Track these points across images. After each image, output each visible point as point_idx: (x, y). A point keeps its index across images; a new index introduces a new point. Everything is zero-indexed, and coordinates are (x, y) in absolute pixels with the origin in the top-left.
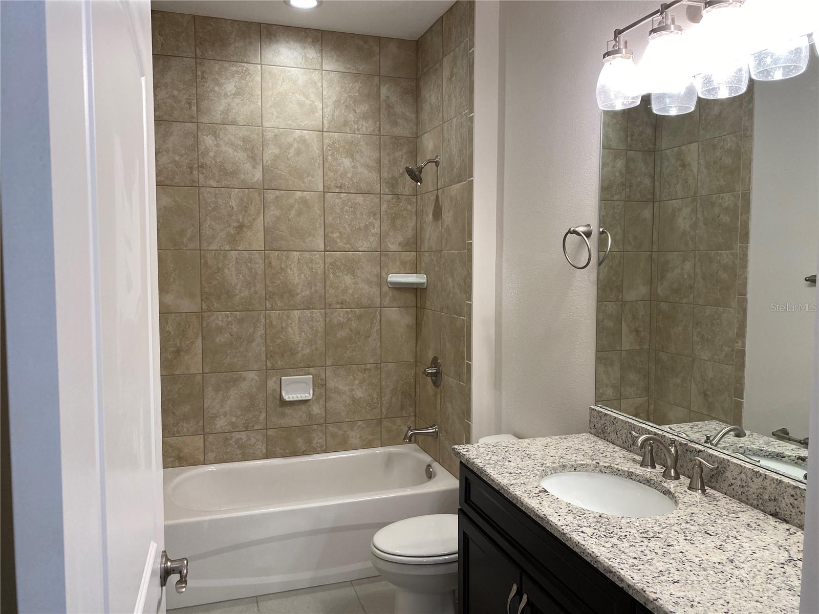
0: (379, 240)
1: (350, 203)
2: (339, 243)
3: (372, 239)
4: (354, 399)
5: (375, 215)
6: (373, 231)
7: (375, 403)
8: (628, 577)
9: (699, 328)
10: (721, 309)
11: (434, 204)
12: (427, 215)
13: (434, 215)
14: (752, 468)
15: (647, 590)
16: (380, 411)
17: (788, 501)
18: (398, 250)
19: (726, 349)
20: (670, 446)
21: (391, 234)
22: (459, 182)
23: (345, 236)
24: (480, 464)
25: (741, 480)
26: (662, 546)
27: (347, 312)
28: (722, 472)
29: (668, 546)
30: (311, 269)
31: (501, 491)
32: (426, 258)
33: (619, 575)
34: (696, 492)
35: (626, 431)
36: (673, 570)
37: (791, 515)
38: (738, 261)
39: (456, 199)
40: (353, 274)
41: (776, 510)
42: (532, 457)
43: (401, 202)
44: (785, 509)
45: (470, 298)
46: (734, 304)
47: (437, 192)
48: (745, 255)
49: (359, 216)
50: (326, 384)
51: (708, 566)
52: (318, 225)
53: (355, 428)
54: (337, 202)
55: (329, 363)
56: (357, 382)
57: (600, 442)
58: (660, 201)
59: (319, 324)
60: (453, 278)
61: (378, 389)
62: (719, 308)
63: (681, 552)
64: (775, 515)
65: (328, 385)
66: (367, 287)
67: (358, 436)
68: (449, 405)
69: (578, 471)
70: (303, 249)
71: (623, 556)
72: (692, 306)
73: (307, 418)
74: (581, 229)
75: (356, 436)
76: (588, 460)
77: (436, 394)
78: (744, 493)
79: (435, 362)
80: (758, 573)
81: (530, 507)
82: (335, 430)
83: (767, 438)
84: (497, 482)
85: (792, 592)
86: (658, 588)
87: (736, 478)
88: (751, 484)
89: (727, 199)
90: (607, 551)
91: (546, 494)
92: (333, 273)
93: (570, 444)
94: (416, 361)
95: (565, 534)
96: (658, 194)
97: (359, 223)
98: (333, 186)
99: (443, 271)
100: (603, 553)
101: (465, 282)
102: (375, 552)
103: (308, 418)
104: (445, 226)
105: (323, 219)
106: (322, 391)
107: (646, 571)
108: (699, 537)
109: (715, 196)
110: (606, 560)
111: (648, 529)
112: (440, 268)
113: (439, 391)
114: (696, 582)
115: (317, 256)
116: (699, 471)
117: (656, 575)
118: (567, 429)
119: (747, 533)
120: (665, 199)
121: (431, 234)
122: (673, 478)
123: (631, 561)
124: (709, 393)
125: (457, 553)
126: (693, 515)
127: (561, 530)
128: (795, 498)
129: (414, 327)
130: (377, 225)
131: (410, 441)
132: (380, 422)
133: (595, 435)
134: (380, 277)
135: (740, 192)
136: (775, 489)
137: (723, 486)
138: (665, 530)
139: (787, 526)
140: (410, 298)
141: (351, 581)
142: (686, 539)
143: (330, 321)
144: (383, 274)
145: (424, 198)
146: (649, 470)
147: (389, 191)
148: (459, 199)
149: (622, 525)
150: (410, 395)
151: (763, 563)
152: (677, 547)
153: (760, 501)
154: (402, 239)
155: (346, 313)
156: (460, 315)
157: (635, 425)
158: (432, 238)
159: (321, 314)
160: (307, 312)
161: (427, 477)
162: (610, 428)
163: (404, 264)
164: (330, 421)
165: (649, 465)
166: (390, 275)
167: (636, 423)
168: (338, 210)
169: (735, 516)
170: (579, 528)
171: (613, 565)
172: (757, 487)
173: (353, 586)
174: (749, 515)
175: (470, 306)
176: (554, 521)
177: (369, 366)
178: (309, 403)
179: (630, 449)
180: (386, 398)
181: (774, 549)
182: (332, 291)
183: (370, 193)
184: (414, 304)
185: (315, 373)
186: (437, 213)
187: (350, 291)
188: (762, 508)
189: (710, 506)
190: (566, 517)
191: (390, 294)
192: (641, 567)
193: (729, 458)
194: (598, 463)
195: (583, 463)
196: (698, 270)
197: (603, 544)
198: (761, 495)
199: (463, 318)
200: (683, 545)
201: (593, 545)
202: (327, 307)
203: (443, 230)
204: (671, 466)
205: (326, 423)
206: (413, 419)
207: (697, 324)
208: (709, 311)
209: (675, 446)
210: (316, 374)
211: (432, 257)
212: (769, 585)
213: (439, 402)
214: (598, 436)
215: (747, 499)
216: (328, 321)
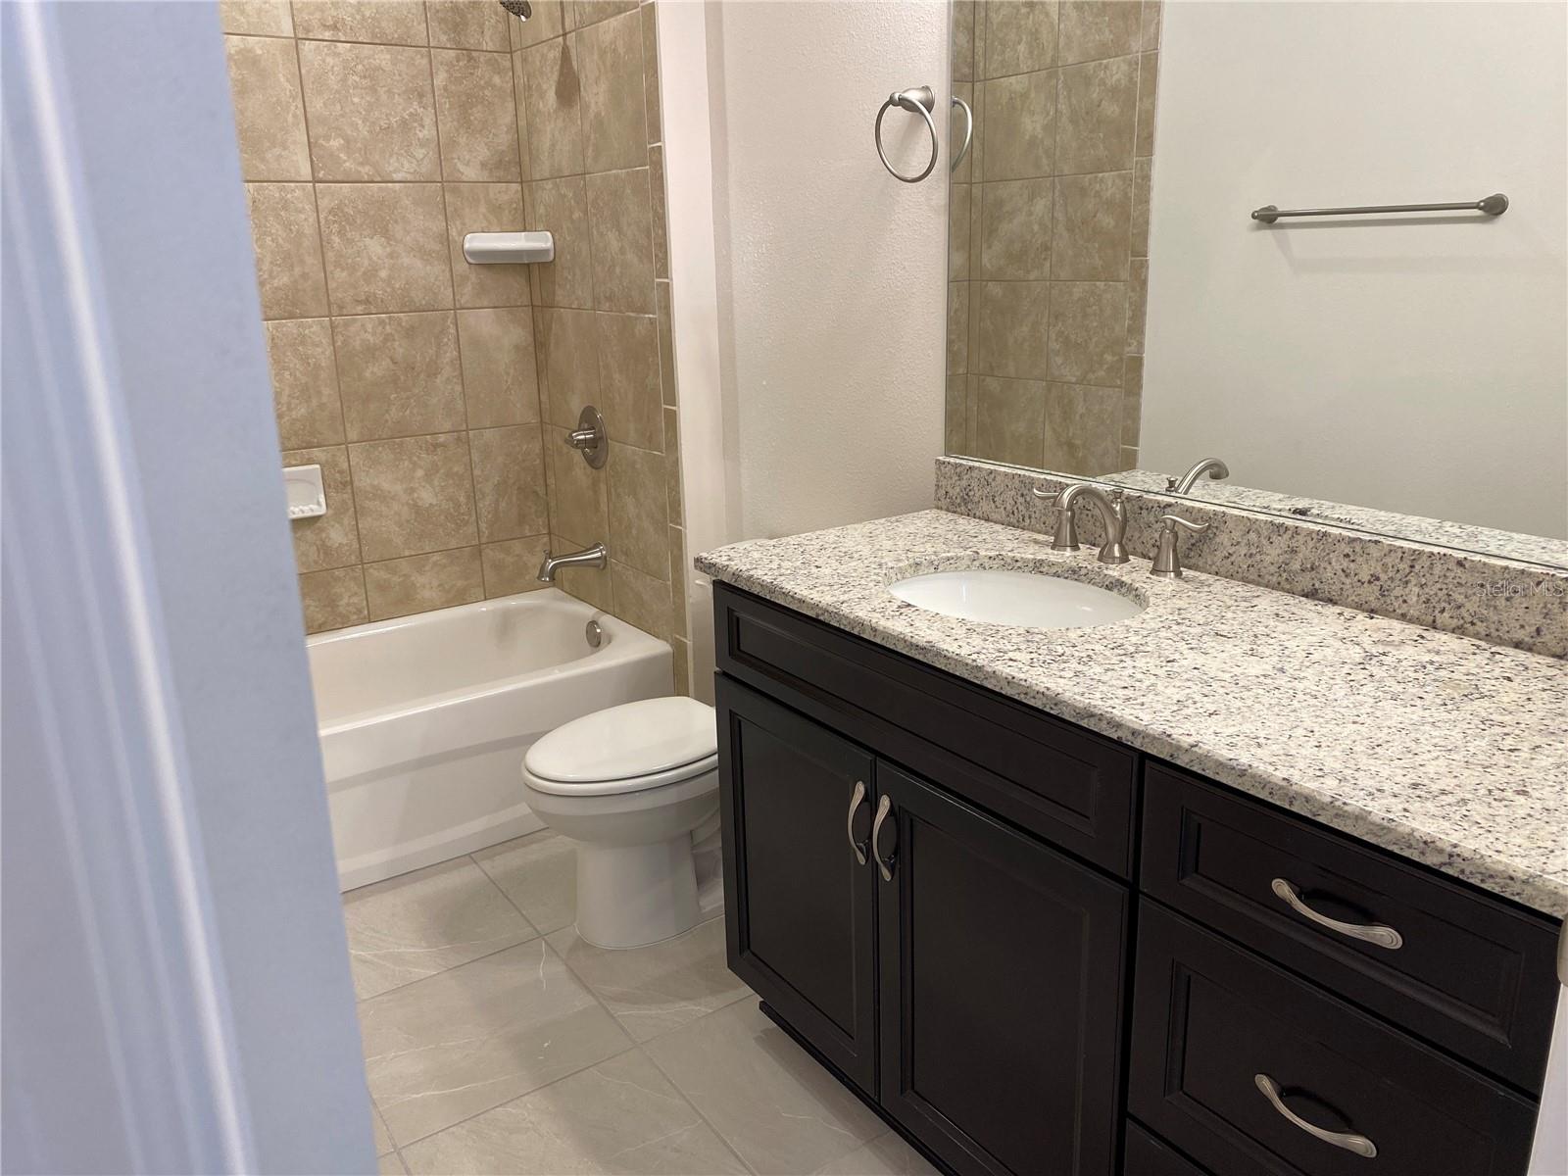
0: (437, 156)
1: (360, 67)
2: (345, 161)
3: (420, 153)
4: (416, 508)
5: (421, 96)
6: (421, 135)
7: (463, 514)
8: (1131, 717)
9: (1060, 324)
10: (1101, 285)
11: (558, 67)
12: (542, 96)
13: (559, 94)
14: (1270, 519)
15: (1173, 732)
16: (476, 530)
17: (1338, 567)
18: (481, 180)
19: (1108, 357)
20: (1112, 502)
21: (463, 140)
22: (620, 13)
23: (359, 145)
24: (765, 578)
25: (1248, 544)
26: (1158, 662)
27: (382, 322)
28: (1211, 536)
29: (1169, 662)
30: (287, 226)
31: (821, 618)
32: (547, 194)
33: (1112, 718)
34: (1165, 576)
35: (1013, 493)
36: (1198, 698)
37: (1342, 589)
38: (1133, 192)
39: (615, 50)
40: (386, 233)
41: (1313, 585)
42: (856, 556)
43: (478, 67)
44: (1331, 582)
45: (664, 270)
46: (1125, 274)
47: (565, 40)
48: (1147, 178)
49: (384, 97)
50: (352, 482)
51: (1250, 683)
52: (290, 118)
53: (427, 568)
54: (331, 64)
55: (353, 435)
56: (420, 473)
57: (961, 521)
58: (985, 80)
59: (319, 350)
60: (620, 231)
61: (467, 484)
62: (1098, 283)
63: (1195, 668)
64: (1311, 594)
65: (356, 483)
66: (419, 264)
67: (435, 583)
68: (629, 501)
69: (942, 571)
70: (262, 178)
71: (1105, 688)
72: (1048, 283)
73: (318, 556)
74: (915, 96)
75: (430, 583)
76: (957, 550)
77: (595, 484)
78: (1253, 566)
79: (588, 418)
80: (1331, 682)
81: (895, 634)
82: (383, 575)
83: (1234, 487)
84: (812, 602)
85: (1399, 702)
86: (1188, 726)
87: (1238, 543)
88: (1268, 549)
89: (1117, 70)
90: (1072, 683)
91: (913, 609)
92: (339, 232)
93: (912, 529)
94: (541, 421)
95: (980, 668)
96: (982, 64)
97: (387, 115)
98: (315, 23)
99: (595, 219)
100: (1066, 688)
101: (649, 236)
102: (535, 784)
103: (321, 554)
104: (591, 115)
105: (300, 105)
106: (345, 496)
107: (1154, 705)
108: (1209, 643)
109: (1093, 63)
110: (1078, 697)
111: (1121, 641)
112: (586, 212)
113: (602, 474)
114: (1245, 709)
115: (298, 193)
116: (1172, 540)
117: (1175, 708)
118: (894, 505)
119: (1281, 627)
120: (995, 76)
121: (556, 140)
122: (1117, 561)
123: (1121, 693)
124: (1078, 442)
125: (715, 754)
126: (1182, 611)
127: (970, 662)
128: (1352, 558)
129: (531, 349)
130: (428, 121)
131: (552, 579)
132: (478, 551)
133: (948, 510)
134: (446, 239)
135: (1140, 54)
136: (1314, 550)
137: (1213, 561)
138: (1149, 639)
139: (1337, 609)
140: (516, 285)
141: (469, 854)
142: (1191, 649)
143: (345, 343)
144: (453, 233)
145: (530, 59)
146: (1068, 552)
147: (449, 40)
148: (621, 51)
149: (1074, 641)
150: (535, 492)
151: (1331, 666)
152: (1185, 662)
153: (1285, 575)
154: (488, 153)
155: (380, 324)
156: (643, 310)
157: (1033, 479)
158: (558, 148)
159: (323, 327)
160: (290, 323)
161: (591, 644)
162: (980, 493)
163: (496, 209)
164: (371, 559)
165: (1068, 544)
166: (468, 236)
167: (1033, 475)
168: (333, 81)
169: (1249, 604)
170: (1002, 654)
171: (1093, 702)
172: (1279, 551)
173: (475, 862)
174: (1268, 602)
175: (666, 289)
176: (951, 650)
177: (442, 438)
178: (319, 524)
179: (1021, 525)
180: (487, 503)
181: (1335, 644)
182: (341, 275)
183: (404, 43)
184: (526, 300)
185: (324, 459)
186: (569, 89)
187: (383, 274)
188: (1288, 587)
189: (1201, 595)
190: (968, 640)
191: (473, 277)
192: (1144, 699)
193: (1223, 509)
194: (978, 553)
195: (949, 555)
196: (1060, 216)
197: (1058, 674)
198: (1287, 564)
199: (651, 316)
200: (1192, 659)
201: (1041, 677)
202: (334, 313)
203: (587, 127)
204: (1114, 539)
205: (363, 564)
206: (546, 539)
207: (1056, 318)
208: (1079, 290)
209: (1122, 502)
210: (327, 461)
211: (563, 191)
212: (1358, 697)
213: (603, 498)
214: (955, 512)
215: (1259, 576)
216: (339, 343)
